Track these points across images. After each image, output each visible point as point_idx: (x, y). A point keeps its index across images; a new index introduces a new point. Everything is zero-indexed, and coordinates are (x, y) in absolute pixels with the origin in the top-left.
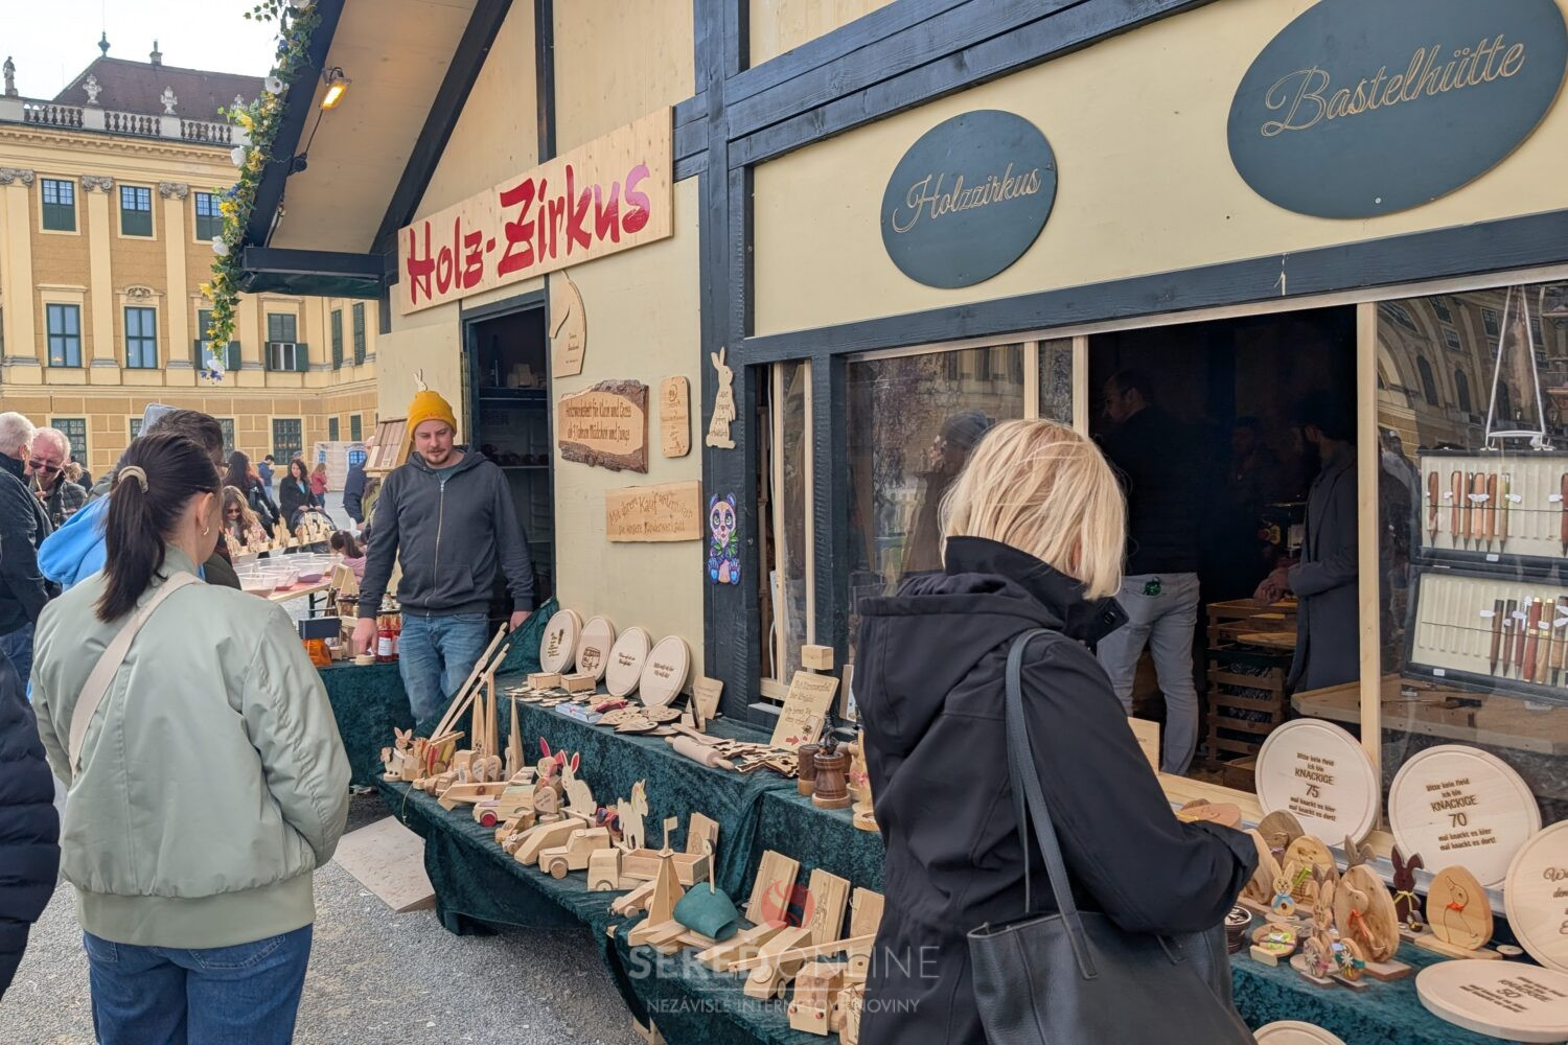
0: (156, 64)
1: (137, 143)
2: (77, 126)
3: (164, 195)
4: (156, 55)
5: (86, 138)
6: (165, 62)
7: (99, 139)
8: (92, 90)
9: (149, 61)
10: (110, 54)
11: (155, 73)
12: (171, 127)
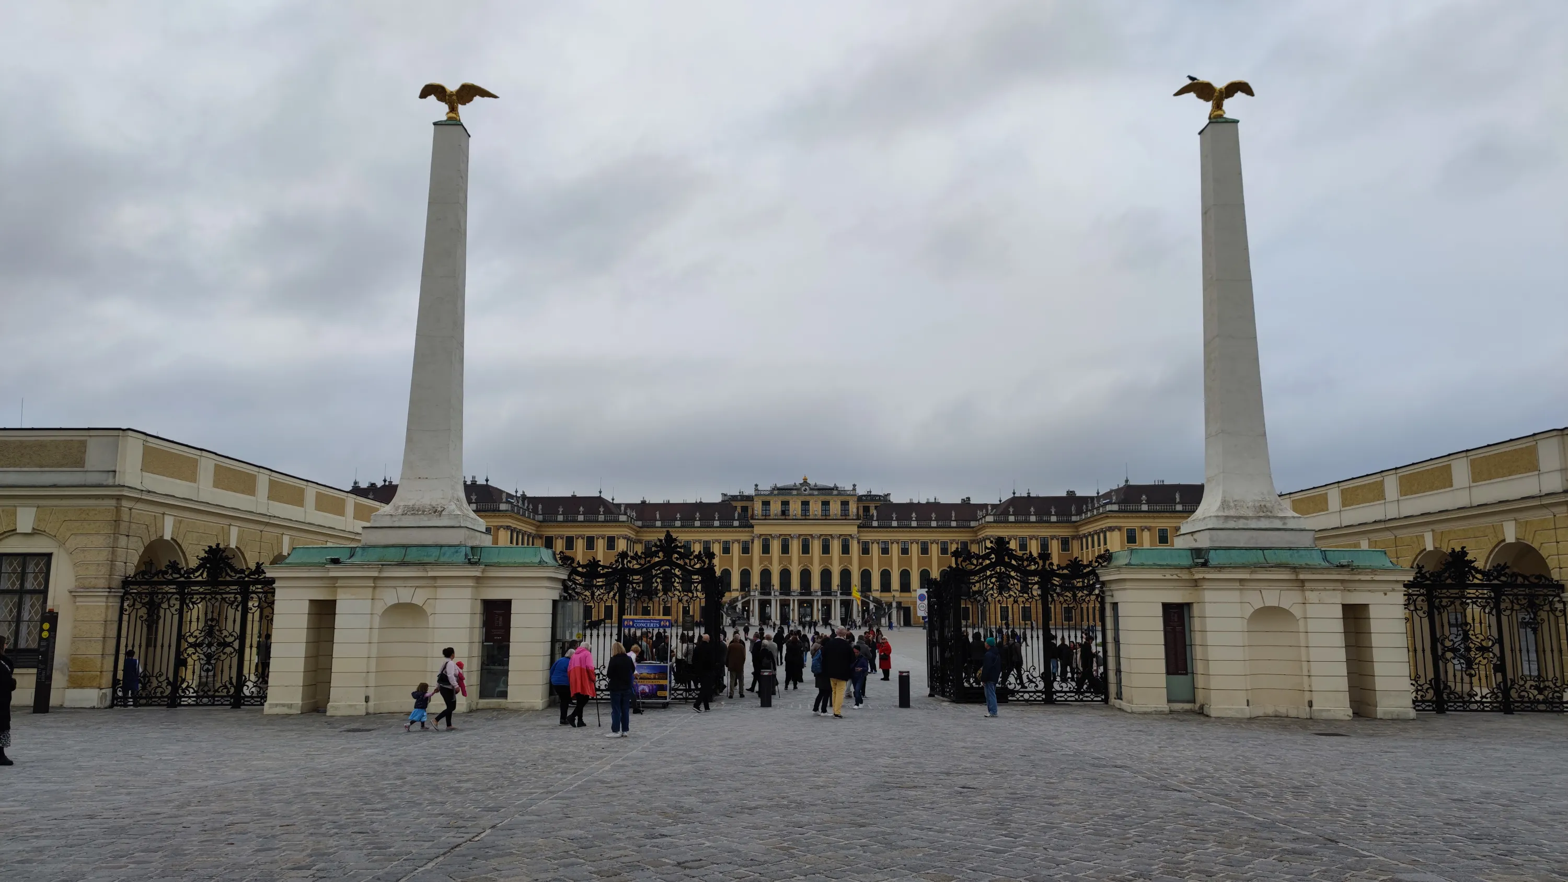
0: (1029, 496)
1: (1024, 525)
2: (1007, 522)
3: (1031, 539)
4: (1029, 493)
5: (1010, 525)
6: (1031, 495)
7: (1013, 525)
8: (1011, 510)
9: (1026, 495)
10: (1016, 495)
11: (1029, 500)
12: (1033, 518)
